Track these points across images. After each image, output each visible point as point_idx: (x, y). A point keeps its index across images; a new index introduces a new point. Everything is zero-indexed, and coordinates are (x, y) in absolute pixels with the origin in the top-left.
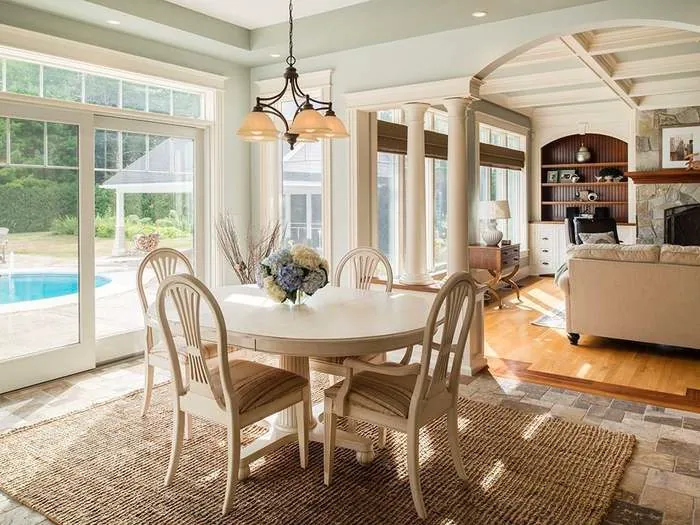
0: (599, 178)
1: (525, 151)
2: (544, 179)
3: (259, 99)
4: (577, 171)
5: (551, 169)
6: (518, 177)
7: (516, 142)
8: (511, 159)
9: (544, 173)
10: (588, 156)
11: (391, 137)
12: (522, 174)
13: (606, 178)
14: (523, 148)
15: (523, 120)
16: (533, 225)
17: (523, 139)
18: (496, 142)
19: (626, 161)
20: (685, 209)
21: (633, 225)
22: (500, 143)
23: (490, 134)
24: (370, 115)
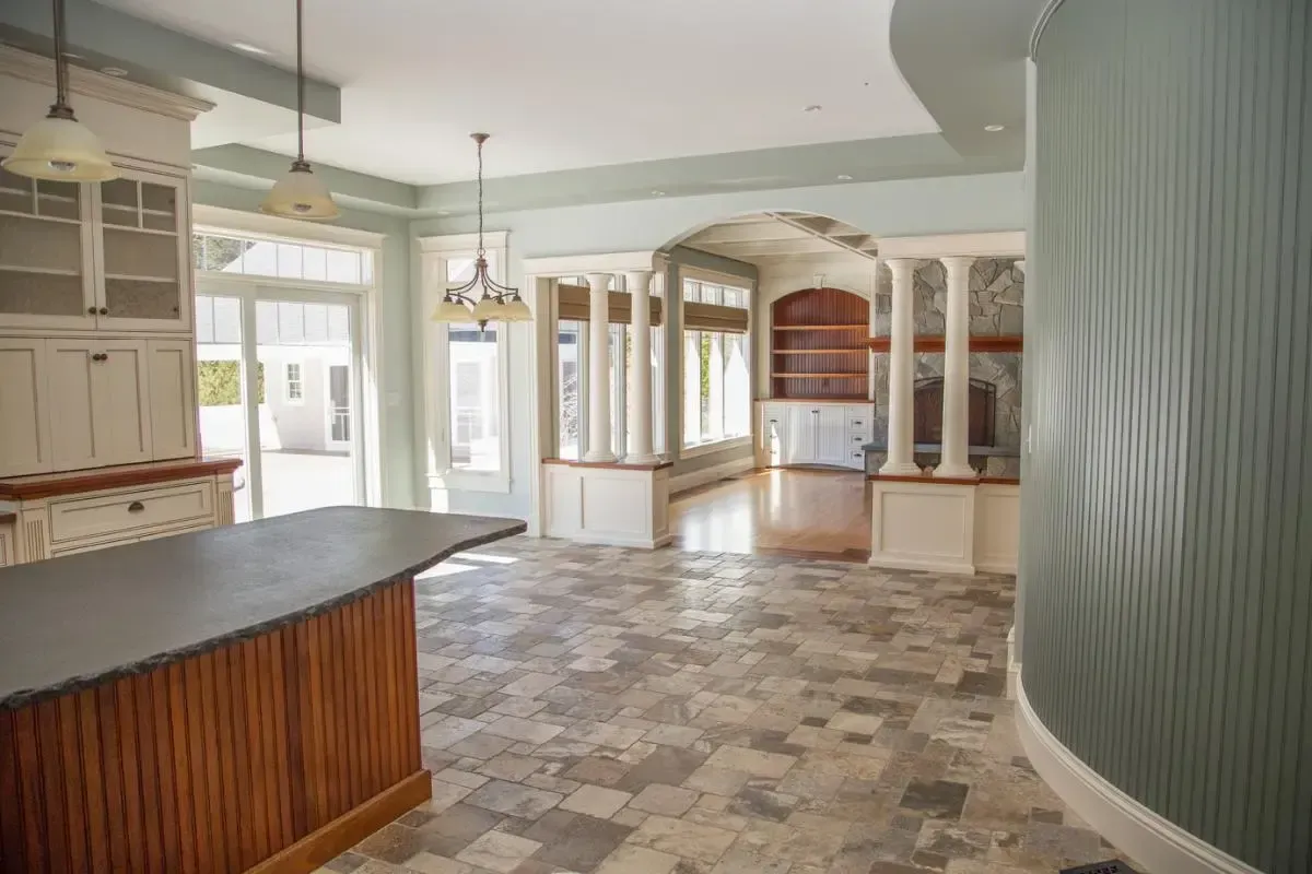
1: (748, 309)
2: (777, 345)
3: (448, 290)
7: (736, 297)
8: (729, 320)
9: (776, 337)
11: (572, 302)
12: (746, 337)
14: (746, 305)
15: (747, 269)
16: (757, 403)
17: (746, 293)
18: (708, 299)
19: (867, 322)
20: (926, 382)
21: (871, 402)
22: (715, 301)
23: (701, 290)
24: (550, 280)
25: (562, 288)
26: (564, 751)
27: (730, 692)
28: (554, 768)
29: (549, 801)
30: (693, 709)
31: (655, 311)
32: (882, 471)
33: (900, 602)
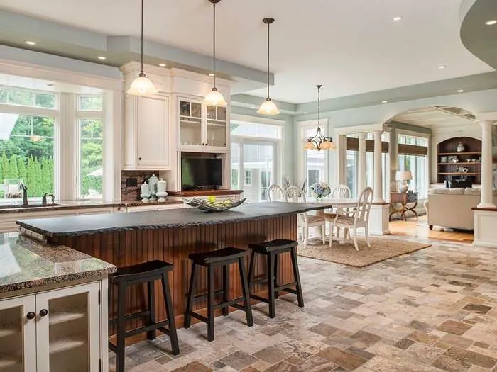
0: (469, 160)
1: (428, 146)
2: (439, 161)
4: (458, 157)
5: (444, 156)
6: (423, 161)
7: (423, 142)
8: (420, 151)
9: (439, 158)
10: (463, 149)
12: (426, 158)
13: (473, 160)
14: (426, 145)
15: (427, 131)
16: (432, 185)
17: (427, 140)
18: (410, 143)
19: (481, 151)
22: (413, 143)
23: (406, 139)
24: (344, 135)
25: (348, 138)
26: (343, 284)
27: (405, 275)
28: (339, 287)
29: (336, 294)
30: (389, 278)
31: (385, 147)
32: (478, 207)
33: (483, 256)
